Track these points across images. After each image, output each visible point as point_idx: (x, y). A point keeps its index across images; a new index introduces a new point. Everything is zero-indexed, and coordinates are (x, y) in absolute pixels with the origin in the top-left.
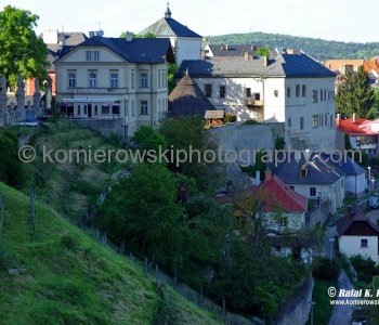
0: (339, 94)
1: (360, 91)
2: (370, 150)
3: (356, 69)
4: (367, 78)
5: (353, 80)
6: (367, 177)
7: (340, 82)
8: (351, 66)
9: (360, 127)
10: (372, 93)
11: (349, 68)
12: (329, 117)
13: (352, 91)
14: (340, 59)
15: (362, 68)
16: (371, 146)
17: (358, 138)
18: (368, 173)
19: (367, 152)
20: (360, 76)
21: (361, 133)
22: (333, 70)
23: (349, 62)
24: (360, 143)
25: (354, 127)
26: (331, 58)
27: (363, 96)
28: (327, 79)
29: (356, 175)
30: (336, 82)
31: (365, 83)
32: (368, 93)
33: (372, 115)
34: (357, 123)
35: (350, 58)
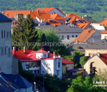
0: (14, 33)
1: (28, 31)
2: (35, 71)
3: (25, 17)
4: (33, 22)
5: (23, 24)
6: (33, 89)
7: (15, 26)
8: (22, 15)
9: (29, 55)
10: (36, 33)
11: (21, 16)
12: (7, 49)
13: (23, 31)
14: (15, 10)
15: (29, 16)
16: (36, 68)
17: (27, 63)
18: (34, 86)
19: (33, 72)
20: (28, 22)
21: (29, 59)
22: (10, 17)
23: (21, 12)
24: (28, 66)
25: (25, 55)
26: (8, 10)
27: (30, 35)
28: (6, 24)
29: (26, 88)
30: (12, 26)
31: (32, 26)
32: (34, 32)
33: (36, 47)
34: (27, 53)
35: (21, 9)
